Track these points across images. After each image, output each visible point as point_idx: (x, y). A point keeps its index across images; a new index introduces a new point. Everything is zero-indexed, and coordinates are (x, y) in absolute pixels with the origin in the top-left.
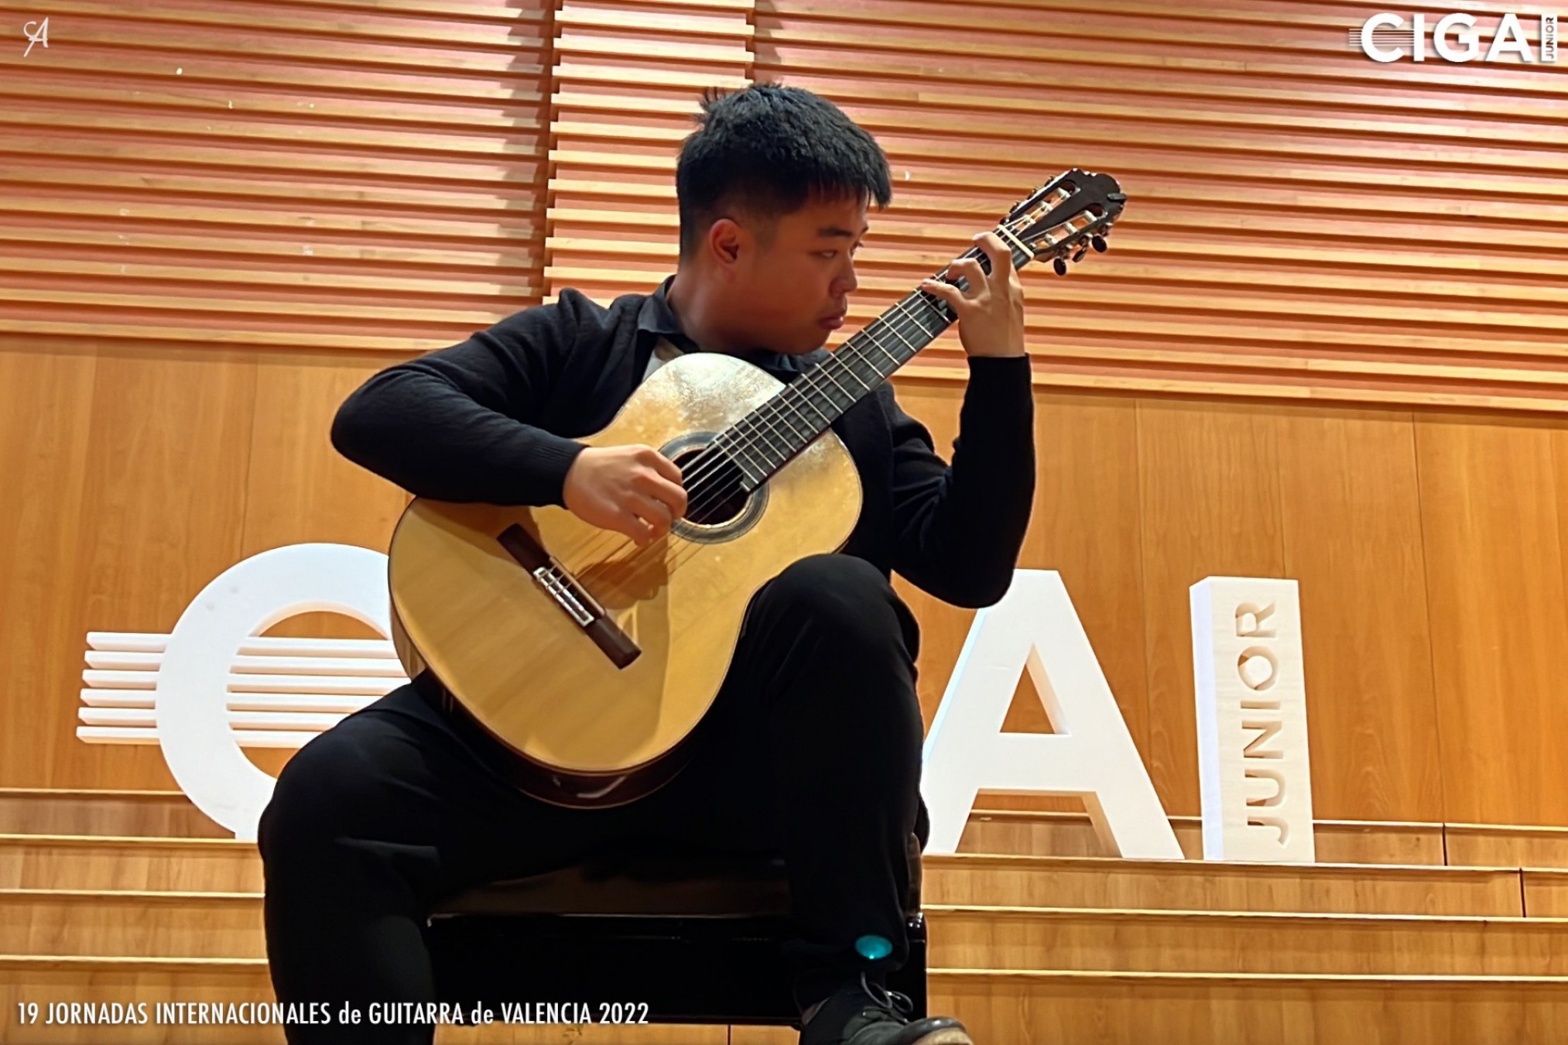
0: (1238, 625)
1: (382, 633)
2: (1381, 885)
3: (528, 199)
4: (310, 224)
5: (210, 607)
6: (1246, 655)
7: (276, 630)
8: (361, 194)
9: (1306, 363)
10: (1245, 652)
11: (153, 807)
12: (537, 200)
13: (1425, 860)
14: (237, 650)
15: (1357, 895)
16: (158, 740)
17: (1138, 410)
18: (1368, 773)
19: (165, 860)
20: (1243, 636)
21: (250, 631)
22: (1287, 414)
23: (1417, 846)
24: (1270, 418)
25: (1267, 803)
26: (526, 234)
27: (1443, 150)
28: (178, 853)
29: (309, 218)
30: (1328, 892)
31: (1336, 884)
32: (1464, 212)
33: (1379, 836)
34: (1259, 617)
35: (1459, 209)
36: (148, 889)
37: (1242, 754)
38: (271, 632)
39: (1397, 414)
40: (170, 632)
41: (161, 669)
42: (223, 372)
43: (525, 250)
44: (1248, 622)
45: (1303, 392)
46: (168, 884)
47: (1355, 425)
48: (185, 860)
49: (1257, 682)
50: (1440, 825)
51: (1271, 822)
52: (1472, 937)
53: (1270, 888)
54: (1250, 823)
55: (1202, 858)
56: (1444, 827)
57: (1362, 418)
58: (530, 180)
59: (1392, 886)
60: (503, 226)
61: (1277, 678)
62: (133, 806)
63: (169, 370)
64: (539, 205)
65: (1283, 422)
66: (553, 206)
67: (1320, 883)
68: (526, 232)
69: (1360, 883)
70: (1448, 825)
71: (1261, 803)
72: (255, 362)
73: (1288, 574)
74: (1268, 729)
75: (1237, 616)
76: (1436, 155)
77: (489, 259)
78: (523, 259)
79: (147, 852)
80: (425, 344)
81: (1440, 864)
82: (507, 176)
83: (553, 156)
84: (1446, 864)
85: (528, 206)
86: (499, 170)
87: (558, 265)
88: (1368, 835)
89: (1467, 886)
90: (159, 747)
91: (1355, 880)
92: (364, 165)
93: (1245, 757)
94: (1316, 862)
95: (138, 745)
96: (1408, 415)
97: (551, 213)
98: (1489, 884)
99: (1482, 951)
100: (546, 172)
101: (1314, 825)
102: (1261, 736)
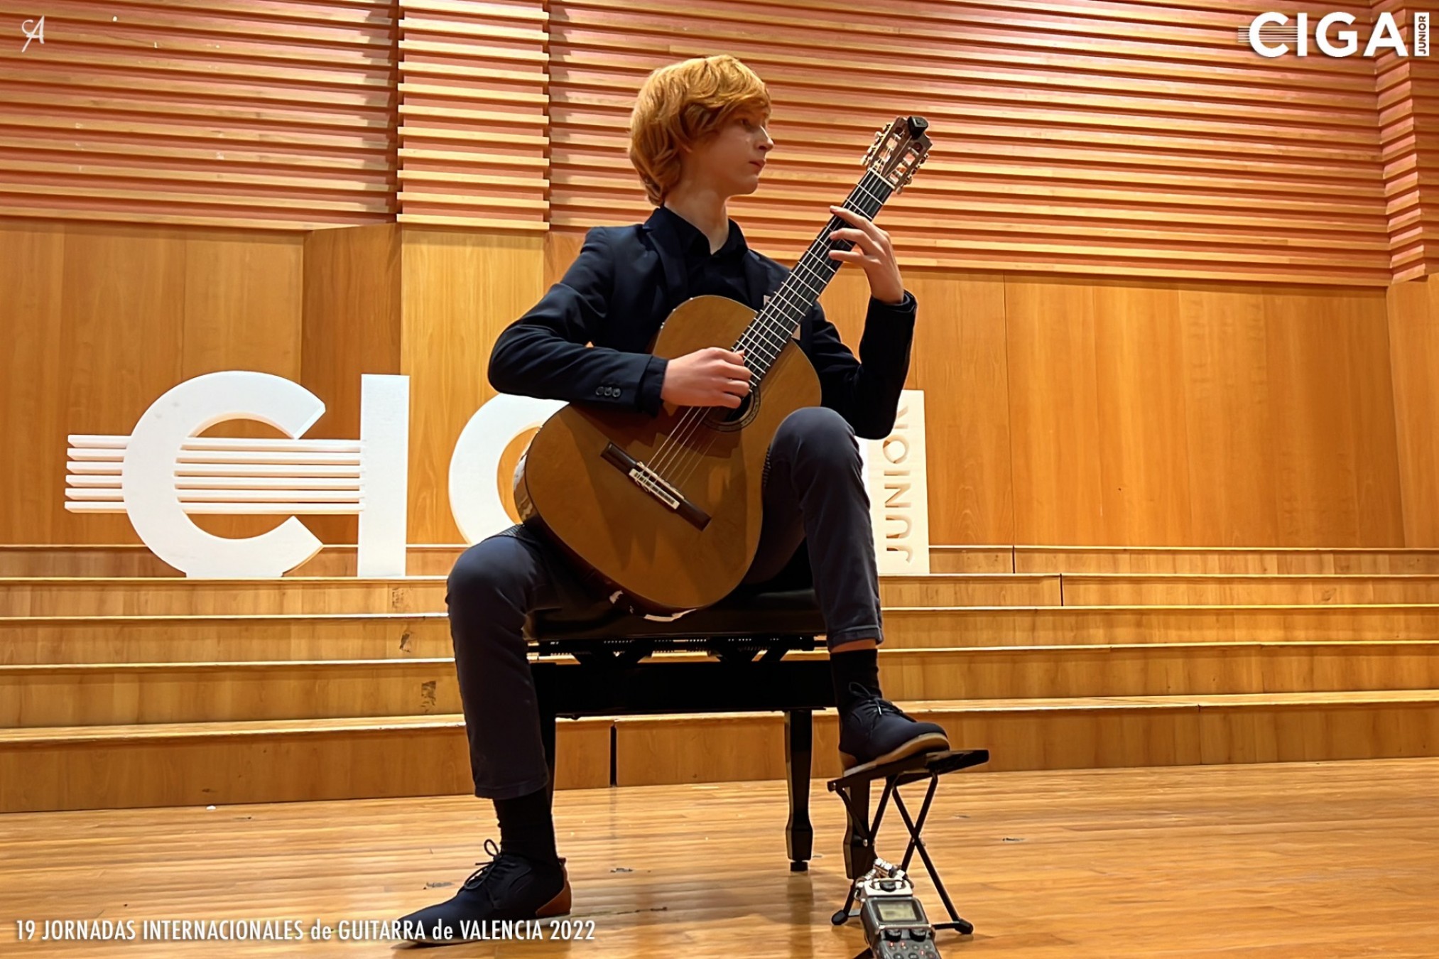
1: (288, 435)
2: (971, 586)
3: (384, 120)
4: (221, 136)
5: (159, 417)
6: (889, 440)
7: (210, 432)
8: (258, 114)
9: (935, 242)
10: (888, 438)
11: (126, 556)
12: (391, 120)
13: (1001, 568)
14: (180, 446)
15: (956, 593)
16: (125, 510)
18: (966, 514)
19: (136, 593)
21: (189, 434)
22: (922, 277)
23: (996, 560)
25: (900, 536)
26: (383, 145)
27: (1032, 93)
28: (144, 588)
29: (219, 132)
30: (937, 592)
31: (943, 587)
32: (1043, 137)
33: (971, 555)
35: (1040, 134)
36: (124, 615)
37: (884, 505)
38: (206, 433)
39: (994, 277)
40: (130, 434)
41: (125, 461)
42: (161, 245)
43: (383, 158)
45: (932, 262)
46: (139, 609)
47: (966, 285)
48: (151, 593)
49: (894, 459)
50: (1011, 547)
51: (902, 549)
52: (1027, 620)
53: (900, 591)
54: (888, 549)
56: (1014, 548)
57: (971, 280)
58: (385, 105)
59: (979, 587)
60: (366, 139)
61: (908, 456)
62: (111, 555)
63: (118, 243)
64: (392, 124)
65: (919, 283)
66: (402, 125)
67: (932, 586)
68: (384, 144)
69: (958, 585)
70: (1016, 547)
71: (896, 536)
72: (185, 238)
73: (919, 387)
74: (901, 489)
76: (1026, 97)
77: (357, 163)
78: (381, 164)
79: (122, 588)
80: (311, 226)
81: (1010, 573)
82: (367, 102)
83: (401, 87)
84: (1014, 572)
85: (384, 124)
86: (362, 97)
87: (407, 169)
88: (965, 554)
89: (1025, 586)
90: (126, 514)
91: (955, 583)
92: (260, 92)
93: (887, 507)
94: (931, 573)
95: (112, 514)
96: (1001, 277)
97: (401, 131)
98: (1040, 585)
99: (1033, 628)
100: (396, 100)
101: (930, 549)
102: (897, 493)
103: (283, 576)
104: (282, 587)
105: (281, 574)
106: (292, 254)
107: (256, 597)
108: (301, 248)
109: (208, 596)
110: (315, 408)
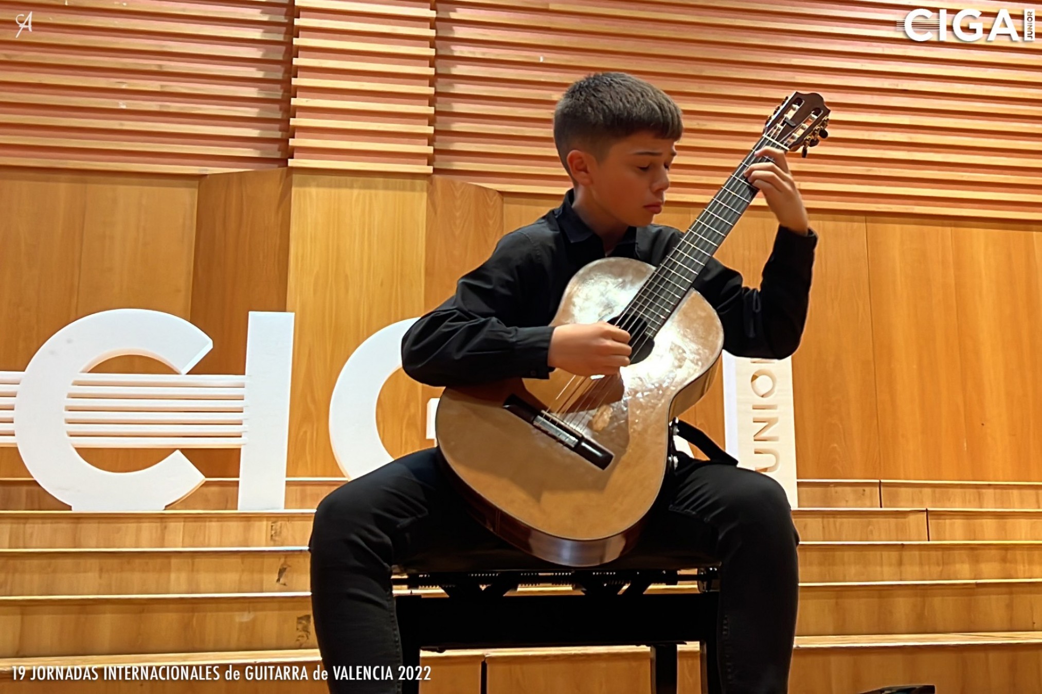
1: (176, 370)
2: (839, 521)
3: (279, 71)
4: (124, 87)
5: (51, 354)
6: (757, 375)
7: (100, 368)
8: (160, 66)
10: (756, 373)
11: (13, 490)
12: (286, 72)
13: (868, 503)
14: (72, 381)
15: (823, 528)
16: (16, 444)
18: (833, 448)
19: (22, 526)
20: (754, 362)
21: (82, 369)
23: (863, 495)
25: (768, 470)
28: (30, 521)
29: (124, 83)
30: (805, 527)
31: (811, 522)
32: (900, 88)
33: (839, 489)
35: (895, 85)
36: (10, 548)
37: (753, 438)
38: (97, 369)
39: (856, 217)
40: (23, 370)
41: (17, 396)
42: (62, 188)
43: (277, 106)
46: (24, 542)
48: (37, 526)
49: (763, 392)
50: (878, 481)
52: (894, 554)
56: (880, 482)
57: (834, 220)
58: (280, 58)
59: (847, 521)
60: (261, 89)
61: (776, 389)
63: (22, 187)
64: (286, 75)
66: (296, 77)
67: (801, 520)
68: (278, 94)
69: (826, 520)
70: (882, 481)
71: (764, 470)
72: (85, 182)
74: (769, 422)
77: (252, 112)
78: (276, 113)
79: (8, 521)
80: (207, 170)
81: (877, 507)
82: (264, 55)
83: (296, 42)
84: (881, 507)
85: (279, 75)
86: (259, 51)
87: (299, 117)
88: (833, 488)
89: (892, 521)
90: (16, 448)
91: (823, 518)
92: (162, 46)
93: (755, 440)
94: (799, 507)
95: (2, 447)
96: (865, 217)
97: (295, 82)
98: (907, 520)
99: (900, 563)
100: (291, 53)
101: (798, 483)
102: (765, 427)
103: (165, 510)
104: (164, 520)
105: (164, 508)
106: (187, 196)
107: (138, 531)
108: (196, 191)
109: (89, 528)
110: (203, 344)
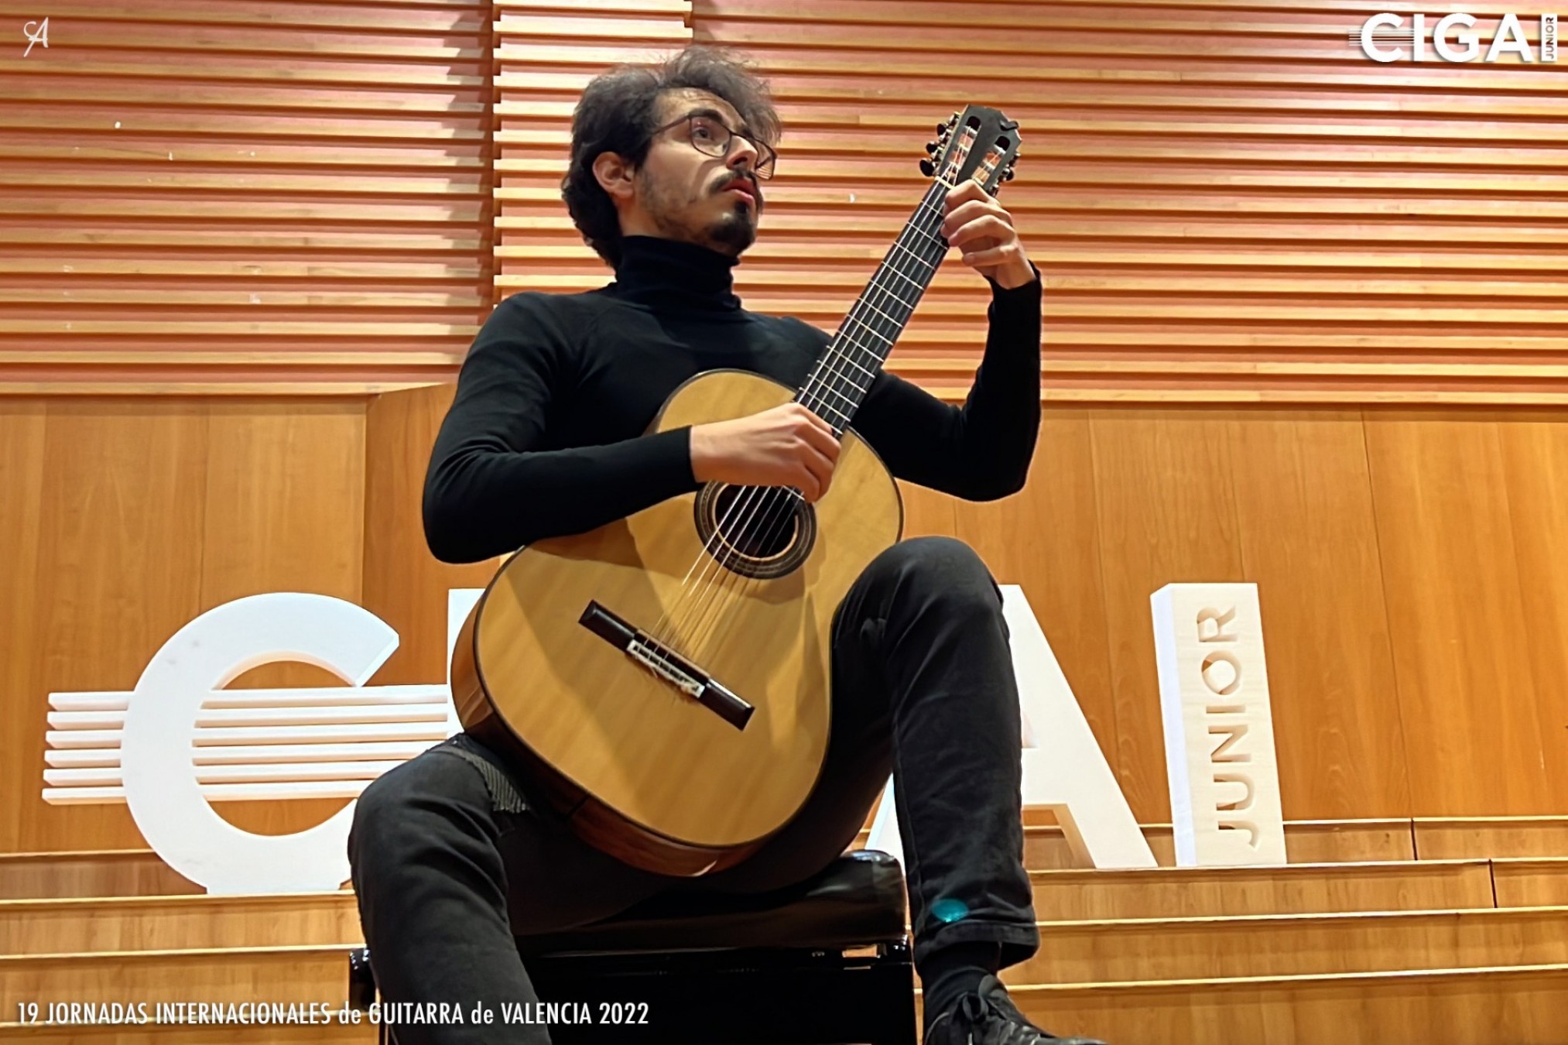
0: (1200, 631)
1: (346, 680)
2: (1353, 882)
3: (473, 238)
4: (256, 272)
5: (172, 662)
6: (1209, 660)
7: (240, 682)
8: (306, 240)
9: (1255, 367)
10: (1207, 657)
11: (122, 865)
12: (483, 239)
13: (1396, 854)
14: (200, 704)
15: (1329, 894)
16: (124, 798)
17: (1091, 422)
18: (1334, 772)
19: (137, 919)
20: (1204, 641)
21: (214, 684)
22: (1238, 418)
23: (1387, 842)
24: (1222, 423)
25: (1237, 806)
27: (1379, 151)
28: (151, 911)
29: (255, 267)
30: (1300, 893)
31: (1309, 885)
32: (1402, 211)
33: (1348, 834)
34: (1220, 622)
35: (1398, 208)
36: (121, 949)
37: (1210, 759)
38: (235, 684)
39: (1347, 414)
40: (132, 689)
41: (124, 728)
42: (174, 425)
43: (473, 289)
44: (1210, 628)
45: (1253, 397)
46: (142, 943)
47: (1306, 426)
48: (158, 919)
49: (1221, 687)
50: (1408, 820)
51: (1242, 826)
52: (1444, 931)
53: (1244, 892)
54: (1221, 828)
55: (1175, 864)
56: (1413, 822)
57: (1313, 419)
58: (476, 219)
59: (1362, 883)
60: (451, 265)
61: (1241, 681)
62: (102, 866)
63: (118, 425)
64: (486, 243)
65: (1235, 426)
66: (499, 244)
67: (1293, 883)
68: (474, 271)
69: (1332, 882)
70: (1416, 819)
71: (1231, 807)
72: (207, 413)
73: (1246, 578)
74: (1235, 733)
75: (1198, 622)
76: (1373, 156)
77: (439, 299)
78: (471, 298)
79: (119, 912)
80: (378, 387)
81: (1410, 859)
82: (452, 216)
83: (498, 193)
84: (1416, 859)
85: (475, 244)
86: (445, 210)
88: (1338, 834)
89: (1437, 879)
90: (126, 805)
91: (1327, 879)
92: (309, 211)
93: (1214, 761)
94: (1288, 863)
95: (102, 805)
96: (1358, 414)
97: (498, 251)
98: (1460, 878)
99: (1456, 943)
100: (491, 210)
101: (1285, 826)
102: (1228, 740)
103: (340, 889)
104: (339, 904)
105: (339, 886)
106: (350, 427)
107: (304, 921)
108: (364, 417)
109: (233, 920)
110: (384, 642)
